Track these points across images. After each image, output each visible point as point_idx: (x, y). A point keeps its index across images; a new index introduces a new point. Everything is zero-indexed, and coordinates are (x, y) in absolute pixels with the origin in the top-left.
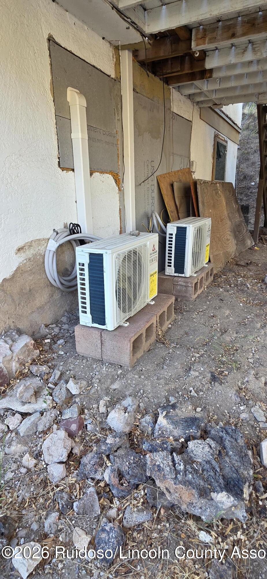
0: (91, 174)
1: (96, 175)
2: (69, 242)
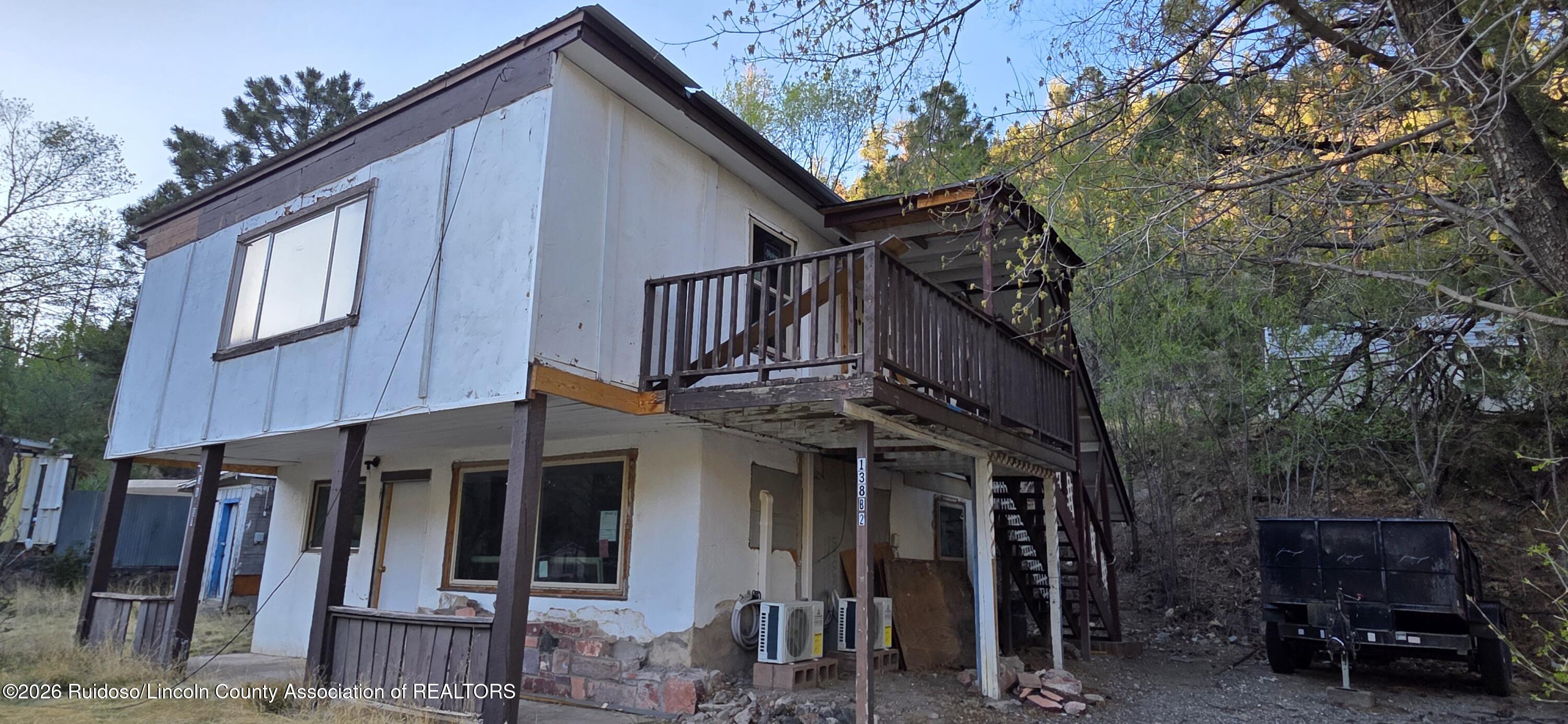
0: (773, 551)
1: (776, 551)
2: (750, 605)
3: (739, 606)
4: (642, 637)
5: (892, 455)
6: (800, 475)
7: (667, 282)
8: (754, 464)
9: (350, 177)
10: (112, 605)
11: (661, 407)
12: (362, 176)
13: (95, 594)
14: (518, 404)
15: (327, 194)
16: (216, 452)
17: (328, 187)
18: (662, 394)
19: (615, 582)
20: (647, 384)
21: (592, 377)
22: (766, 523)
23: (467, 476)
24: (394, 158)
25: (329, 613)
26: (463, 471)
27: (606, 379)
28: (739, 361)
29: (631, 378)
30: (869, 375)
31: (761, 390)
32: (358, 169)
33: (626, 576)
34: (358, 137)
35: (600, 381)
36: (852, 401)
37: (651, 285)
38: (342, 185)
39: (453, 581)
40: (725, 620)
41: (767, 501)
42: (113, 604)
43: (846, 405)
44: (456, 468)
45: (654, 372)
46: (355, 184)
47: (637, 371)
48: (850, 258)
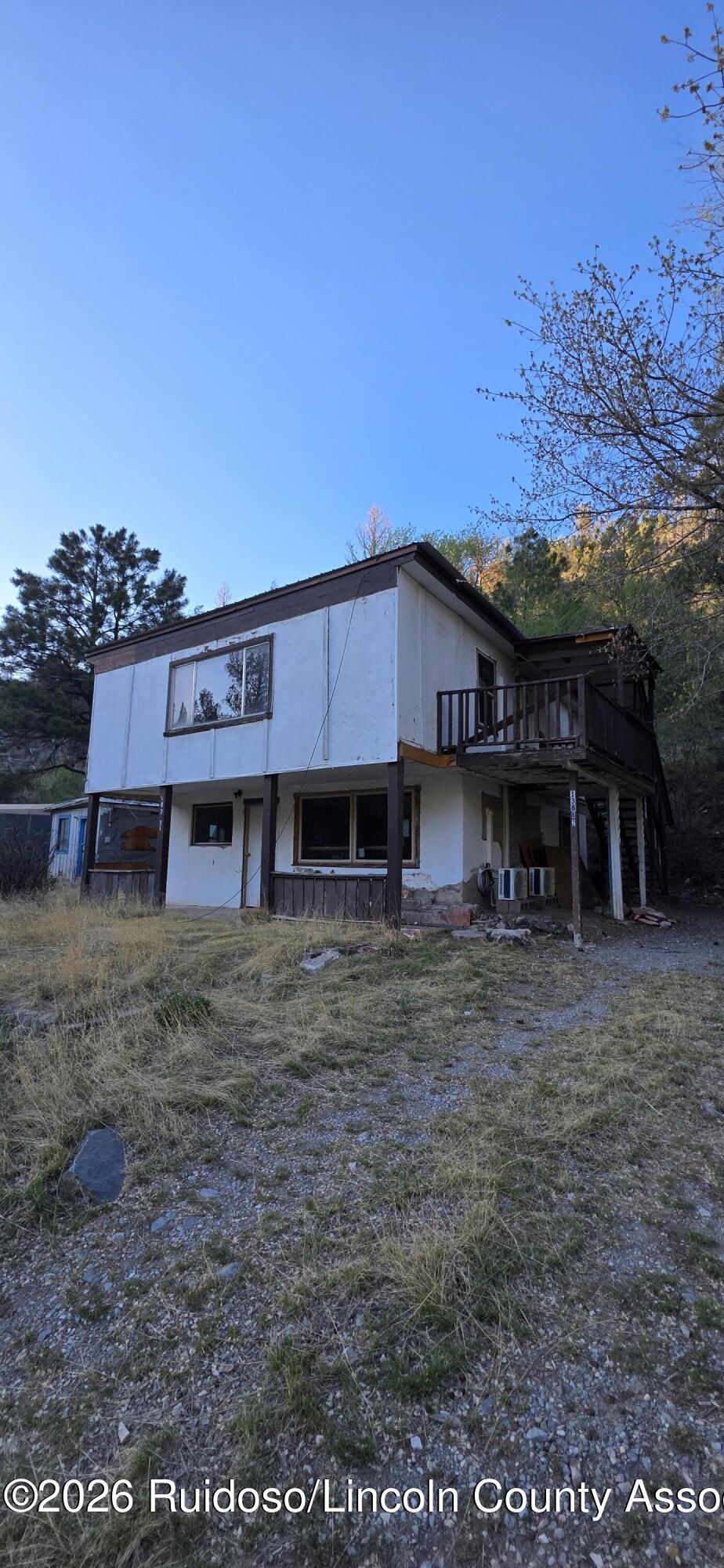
0: (492, 841)
1: (494, 842)
2: (485, 871)
3: (481, 871)
4: (429, 887)
5: (550, 787)
6: (502, 799)
7: (450, 693)
8: (483, 793)
9: (253, 631)
10: (104, 877)
11: (454, 763)
12: (263, 631)
13: (90, 870)
14: (390, 764)
15: (237, 641)
16: (168, 789)
17: (237, 636)
18: (454, 756)
19: (410, 858)
20: (442, 751)
21: (419, 747)
22: (489, 827)
23: (304, 801)
24: (285, 622)
25: (270, 875)
26: (301, 798)
27: (426, 749)
28: (491, 739)
29: (432, 747)
30: (583, 747)
31: (515, 755)
32: (258, 626)
33: (417, 855)
34: (256, 607)
35: (423, 750)
36: (574, 761)
37: (440, 695)
38: (247, 636)
39: (300, 860)
40: (474, 879)
41: (489, 813)
42: (105, 875)
43: (569, 763)
44: (296, 796)
45: (445, 743)
46: (257, 636)
47: (436, 744)
48: (569, 684)
